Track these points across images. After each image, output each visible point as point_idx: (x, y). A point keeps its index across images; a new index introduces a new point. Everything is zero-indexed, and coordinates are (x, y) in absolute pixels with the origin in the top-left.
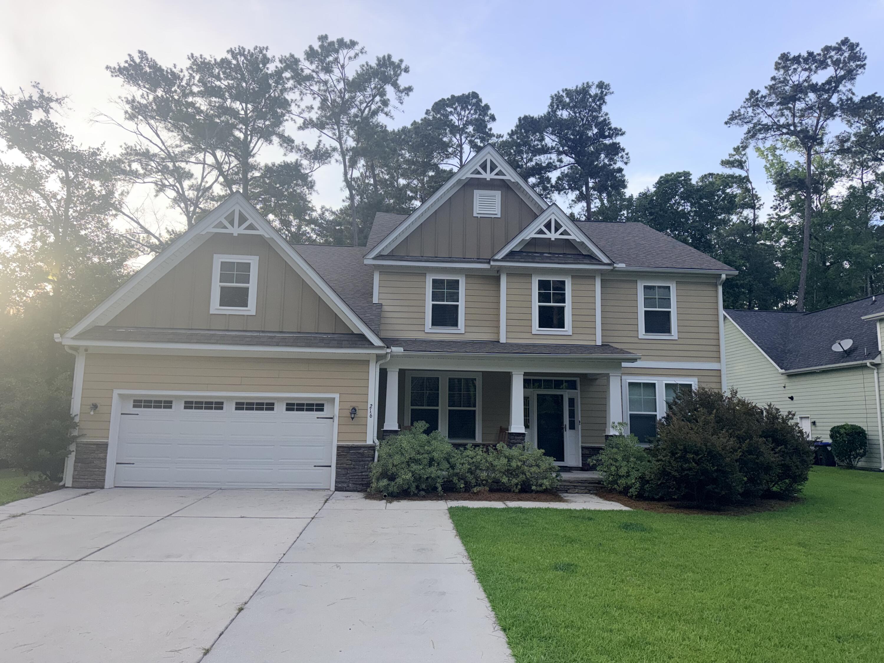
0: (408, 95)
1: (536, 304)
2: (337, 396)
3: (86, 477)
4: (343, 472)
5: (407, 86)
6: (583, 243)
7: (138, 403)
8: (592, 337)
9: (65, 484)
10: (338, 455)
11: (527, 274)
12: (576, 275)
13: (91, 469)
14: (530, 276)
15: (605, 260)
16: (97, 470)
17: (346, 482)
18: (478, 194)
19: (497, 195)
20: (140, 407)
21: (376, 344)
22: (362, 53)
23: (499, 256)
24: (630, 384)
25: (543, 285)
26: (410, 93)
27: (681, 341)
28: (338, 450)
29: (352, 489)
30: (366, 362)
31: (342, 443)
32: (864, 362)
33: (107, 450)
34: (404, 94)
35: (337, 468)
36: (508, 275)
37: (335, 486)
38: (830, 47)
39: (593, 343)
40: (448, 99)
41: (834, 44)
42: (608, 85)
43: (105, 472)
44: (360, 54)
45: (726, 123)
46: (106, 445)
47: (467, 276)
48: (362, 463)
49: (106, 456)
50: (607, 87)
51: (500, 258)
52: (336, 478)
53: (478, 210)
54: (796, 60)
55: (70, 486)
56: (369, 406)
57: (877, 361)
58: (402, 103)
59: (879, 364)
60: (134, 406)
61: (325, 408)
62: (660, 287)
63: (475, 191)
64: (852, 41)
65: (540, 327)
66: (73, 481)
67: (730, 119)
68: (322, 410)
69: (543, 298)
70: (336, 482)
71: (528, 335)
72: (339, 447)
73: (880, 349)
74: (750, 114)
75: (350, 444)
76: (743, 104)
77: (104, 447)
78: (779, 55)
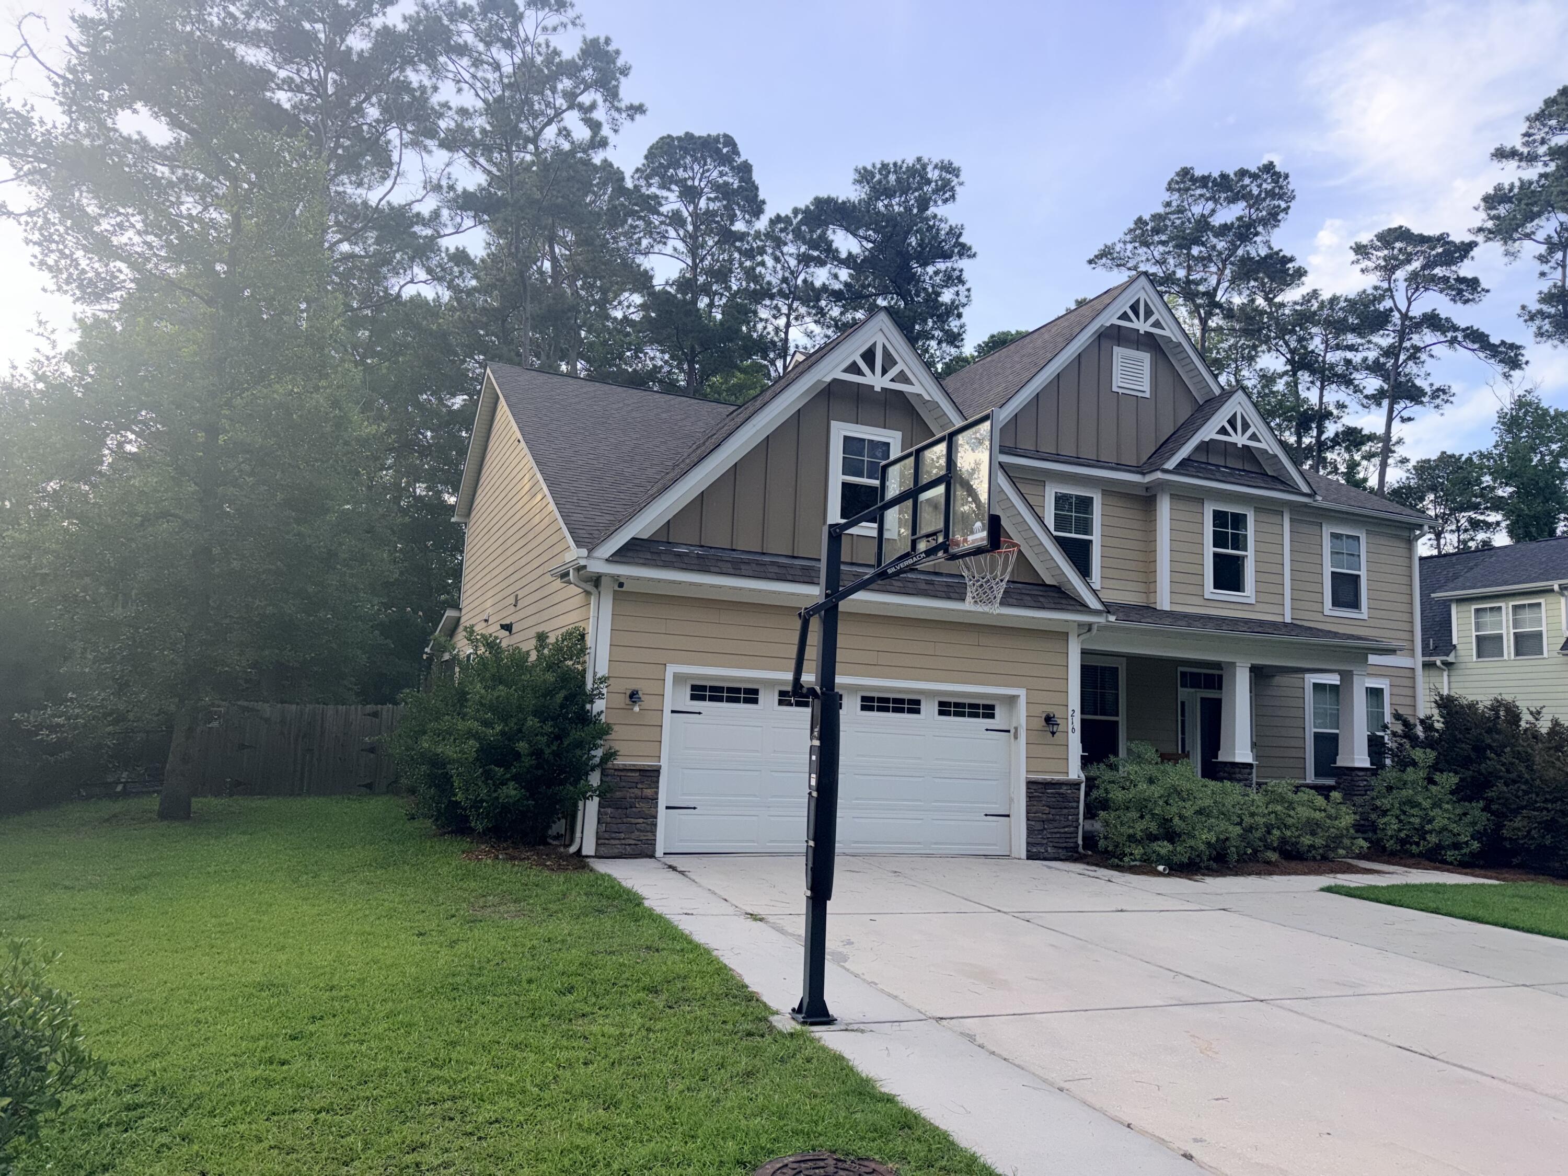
0: (633, 119)
1: (1209, 550)
2: (1022, 693)
3: (622, 835)
4: (1038, 826)
5: (636, 103)
6: (1276, 456)
7: (700, 692)
8: (1277, 609)
9: (580, 849)
10: (1030, 797)
11: (1196, 497)
12: (1263, 506)
13: (633, 821)
14: (1201, 501)
15: (1305, 489)
16: (641, 820)
17: (1042, 844)
18: (1119, 352)
19: (1145, 358)
20: (702, 698)
21: (1092, 606)
22: (574, 24)
23: (1171, 464)
24: (1315, 685)
25: (1219, 518)
26: (638, 117)
27: (1372, 623)
28: (1028, 788)
29: (1052, 855)
30: (1064, 636)
31: (1033, 777)
32: (1432, 659)
33: (658, 782)
34: (624, 115)
35: (1028, 819)
36: (1173, 496)
37: (1028, 851)
38: (1247, 171)
39: (1279, 619)
40: (679, 138)
41: (1253, 169)
42: (959, 170)
43: (655, 825)
44: (570, 26)
45: (1090, 262)
46: (656, 772)
47: (1105, 493)
48: (1065, 811)
49: (657, 793)
50: (956, 172)
51: (1171, 468)
52: (1028, 837)
53: (1119, 382)
54: (1204, 181)
55: (593, 854)
56: (1070, 713)
57: (1451, 659)
58: (616, 131)
59: (1452, 664)
60: (693, 697)
61: (997, 712)
62: (1348, 537)
63: (1116, 349)
64: (1278, 169)
65: (1215, 588)
66: (597, 844)
67: (1096, 257)
68: (992, 716)
69: (1219, 540)
70: (1028, 843)
71: (1197, 600)
72: (1030, 784)
73: (1455, 642)
74: (1128, 253)
75: (1048, 777)
76: (1122, 236)
77: (651, 775)
78: (1178, 169)
